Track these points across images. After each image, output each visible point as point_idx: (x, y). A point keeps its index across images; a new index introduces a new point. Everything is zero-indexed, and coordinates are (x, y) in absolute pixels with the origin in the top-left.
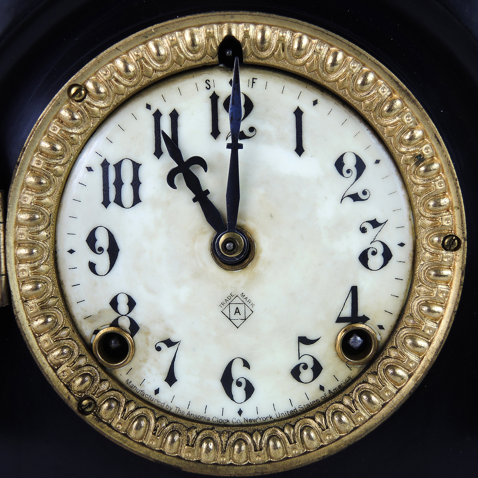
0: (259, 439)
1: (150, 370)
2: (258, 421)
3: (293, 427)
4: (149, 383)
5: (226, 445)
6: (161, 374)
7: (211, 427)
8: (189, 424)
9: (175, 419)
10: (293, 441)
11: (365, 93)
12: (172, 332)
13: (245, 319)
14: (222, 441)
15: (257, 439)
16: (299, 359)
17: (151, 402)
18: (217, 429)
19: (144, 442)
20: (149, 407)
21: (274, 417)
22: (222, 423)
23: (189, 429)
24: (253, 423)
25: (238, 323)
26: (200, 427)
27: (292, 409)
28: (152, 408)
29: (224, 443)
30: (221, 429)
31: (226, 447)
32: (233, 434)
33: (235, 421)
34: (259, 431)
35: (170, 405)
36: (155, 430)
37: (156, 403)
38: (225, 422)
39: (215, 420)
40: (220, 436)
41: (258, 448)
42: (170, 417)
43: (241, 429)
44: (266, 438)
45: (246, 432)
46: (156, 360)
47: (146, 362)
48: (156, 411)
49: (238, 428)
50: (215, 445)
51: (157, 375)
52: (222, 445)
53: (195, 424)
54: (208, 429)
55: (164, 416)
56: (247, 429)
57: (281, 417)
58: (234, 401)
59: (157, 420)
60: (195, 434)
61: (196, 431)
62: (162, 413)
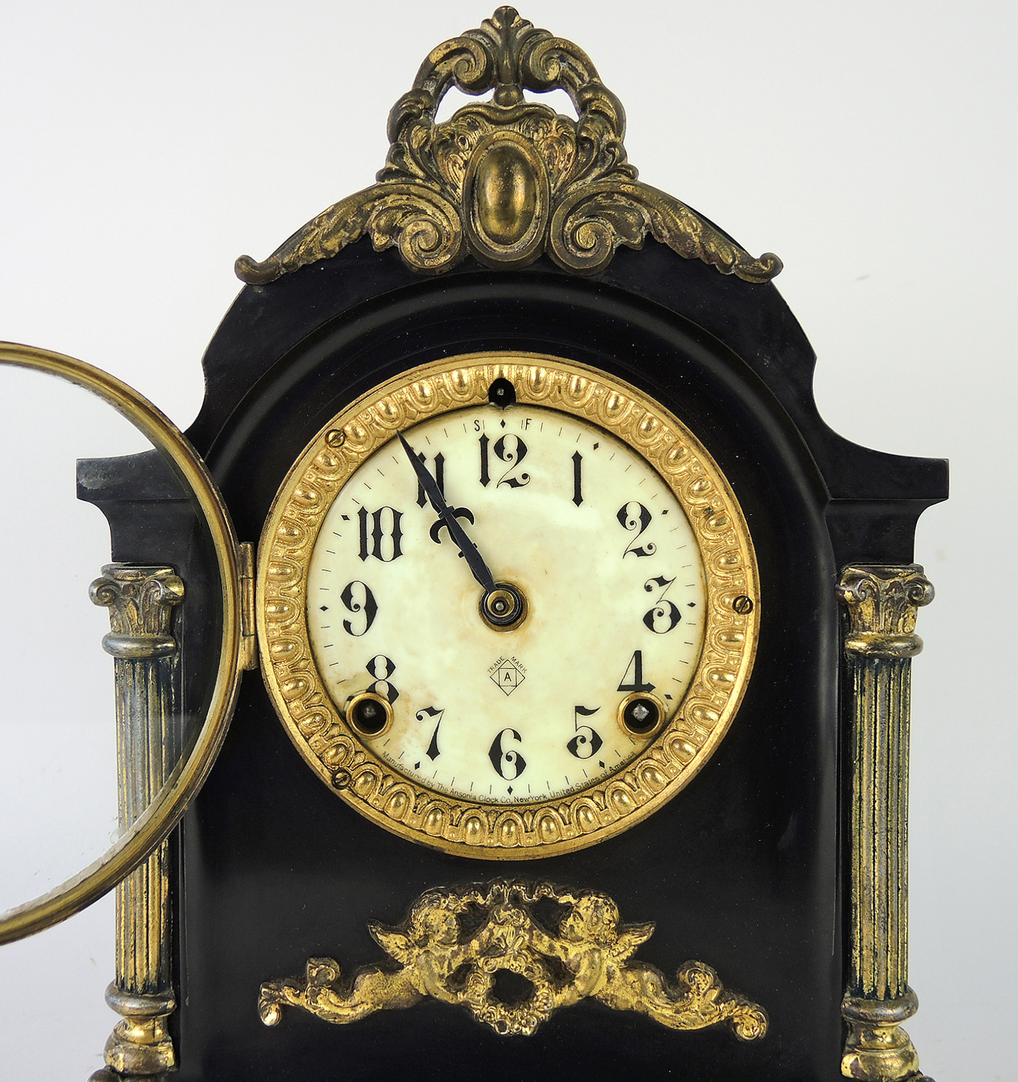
0: (531, 820)
1: (409, 742)
2: (530, 800)
3: (569, 806)
4: (408, 756)
5: (494, 825)
6: (422, 746)
7: (477, 806)
8: (453, 803)
9: (437, 797)
10: (568, 822)
11: (650, 440)
12: (435, 699)
13: (516, 686)
14: (489, 821)
15: (528, 819)
16: (577, 730)
17: (411, 777)
18: (484, 808)
19: (404, 821)
20: (409, 783)
21: (549, 796)
22: (490, 803)
23: (452, 808)
24: (524, 802)
25: (508, 690)
26: (465, 806)
27: (569, 787)
28: (412, 784)
29: (492, 823)
30: (490, 808)
31: (493, 828)
32: (501, 814)
33: (504, 800)
34: (530, 811)
35: (432, 781)
36: (416, 808)
37: (415, 779)
38: (493, 801)
39: (482, 798)
40: (487, 816)
41: (529, 830)
42: (433, 795)
43: (511, 808)
44: (539, 818)
45: (516, 812)
46: (416, 731)
47: (405, 733)
48: (417, 787)
49: (508, 808)
50: (482, 825)
51: (417, 747)
52: (489, 826)
53: (460, 803)
54: (473, 808)
55: (425, 793)
56: (517, 809)
57: (556, 797)
58: (503, 777)
59: (417, 797)
60: (460, 813)
61: (461, 810)
62: (423, 790)
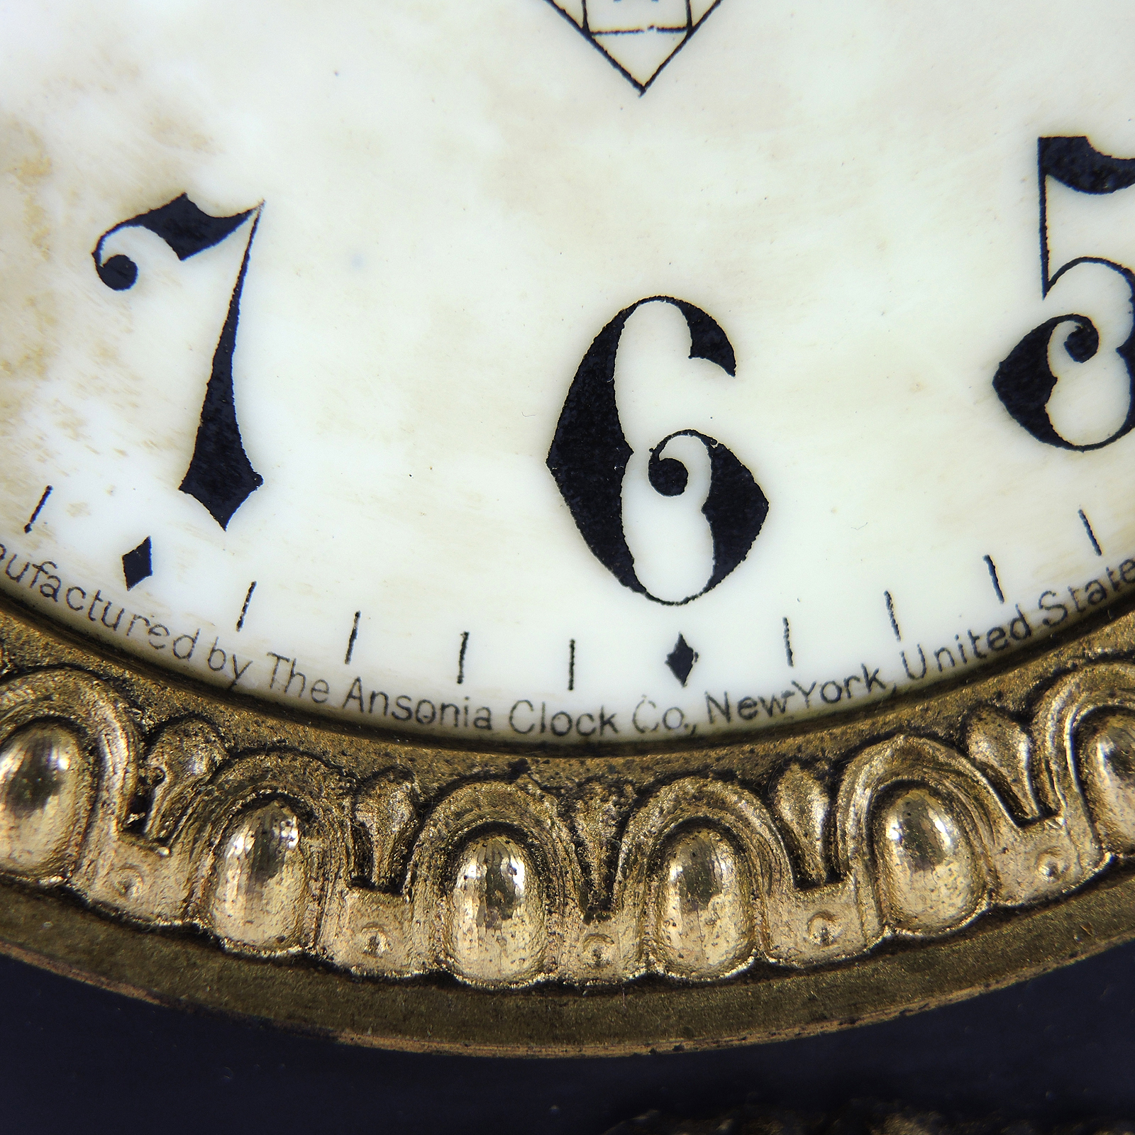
0: (818, 811)
1: (75, 427)
2: (796, 705)
3: (1025, 718)
4: (78, 510)
5: (611, 863)
6: (151, 445)
7: (503, 761)
8: (367, 753)
9: (270, 730)
10: (1030, 807)
12: (202, 144)
13: (690, 29)
14: (579, 844)
15: (803, 812)
16: (1048, 284)
17: (107, 633)
18: (540, 769)
19: (78, 883)
20: (93, 662)
21: (893, 674)
22: (574, 737)
23: (361, 786)
24: (762, 719)
26: (439, 764)
27: (1001, 615)
28: (115, 670)
29: (595, 857)
30: (568, 770)
31: (609, 880)
32: (645, 795)
33: (649, 718)
34: (808, 764)
35: (235, 643)
36: (140, 802)
37: (138, 638)
38: (587, 726)
39: (525, 719)
40: (567, 813)
41: (816, 865)
42: (237, 720)
43: (697, 758)
44: (862, 798)
45: (726, 776)
46: (107, 355)
47: (43, 372)
48: (143, 685)
49: (677, 759)
50: (541, 868)
51: (123, 453)
52: (586, 869)
53: (401, 752)
54: (484, 777)
55: (194, 716)
56: (731, 757)
57: (933, 674)
58: (638, 588)
59: (146, 740)
60: (404, 810)
61: (412, 796)
62: (179, 698)
